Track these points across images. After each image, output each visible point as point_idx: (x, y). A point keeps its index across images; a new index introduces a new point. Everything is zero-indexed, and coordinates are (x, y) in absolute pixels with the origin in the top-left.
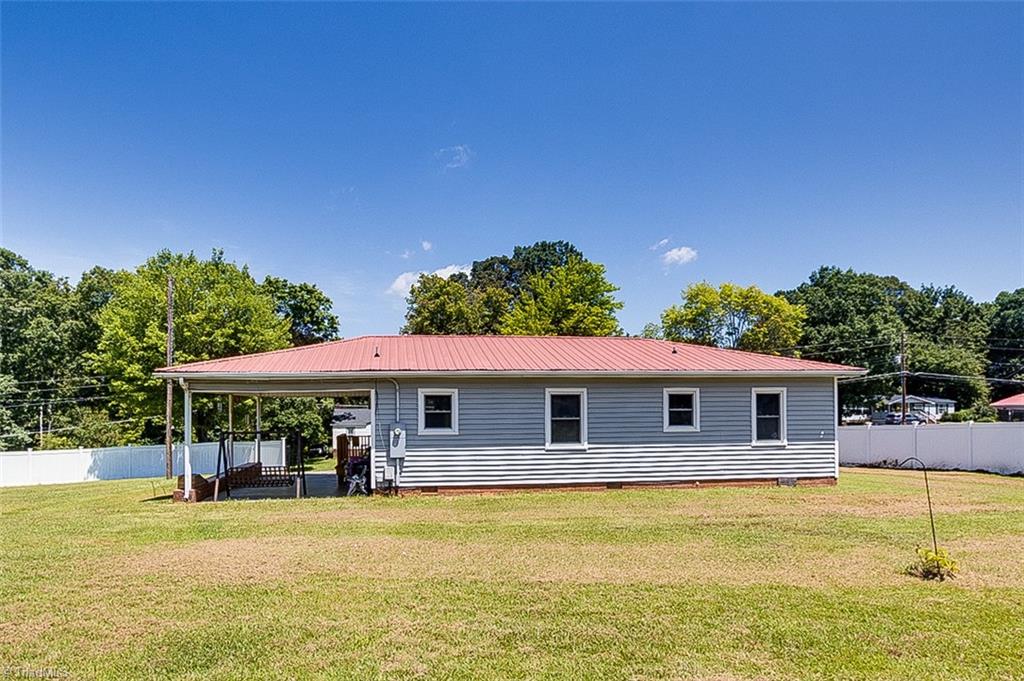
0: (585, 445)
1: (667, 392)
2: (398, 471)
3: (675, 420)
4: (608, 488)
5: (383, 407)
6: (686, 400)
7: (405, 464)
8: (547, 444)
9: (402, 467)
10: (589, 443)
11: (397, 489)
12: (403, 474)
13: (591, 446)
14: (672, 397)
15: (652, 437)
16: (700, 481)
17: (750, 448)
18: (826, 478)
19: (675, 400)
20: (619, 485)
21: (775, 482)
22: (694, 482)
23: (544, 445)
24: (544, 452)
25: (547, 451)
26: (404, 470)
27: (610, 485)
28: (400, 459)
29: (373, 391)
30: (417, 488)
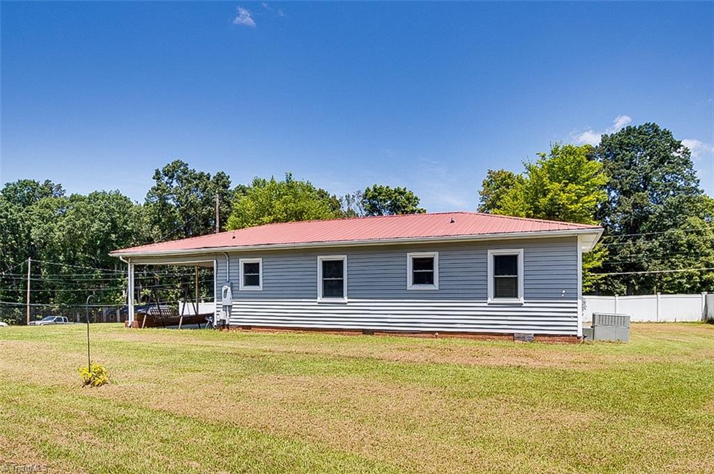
0: (346, 300)
1: (410, 256)
2: (228, 314)
3: (418, 279)
4: (364, 334)
5: (221, 275)
6: (428, 263)
7: (233, 310)
8: (318, 298)
9: (230, 312)
10: (348, 298)
11: (228, 326)
12: (232, 317)
13: (350, 300)
14: (415, 260)
15: (399, 293)
16: (439, 332)
17: (486, 305)
18: (569, 336)
19: (418, 263)
20: (371, 332)
21: (511, 337)
22: (433, 333)
23: (316, 298)
24: (316, 304)
25: (319, 303)
26: (232, 313)
27: (365, 332)
28: (229, 306)
29: (215, 261)
30: (240, 326)
